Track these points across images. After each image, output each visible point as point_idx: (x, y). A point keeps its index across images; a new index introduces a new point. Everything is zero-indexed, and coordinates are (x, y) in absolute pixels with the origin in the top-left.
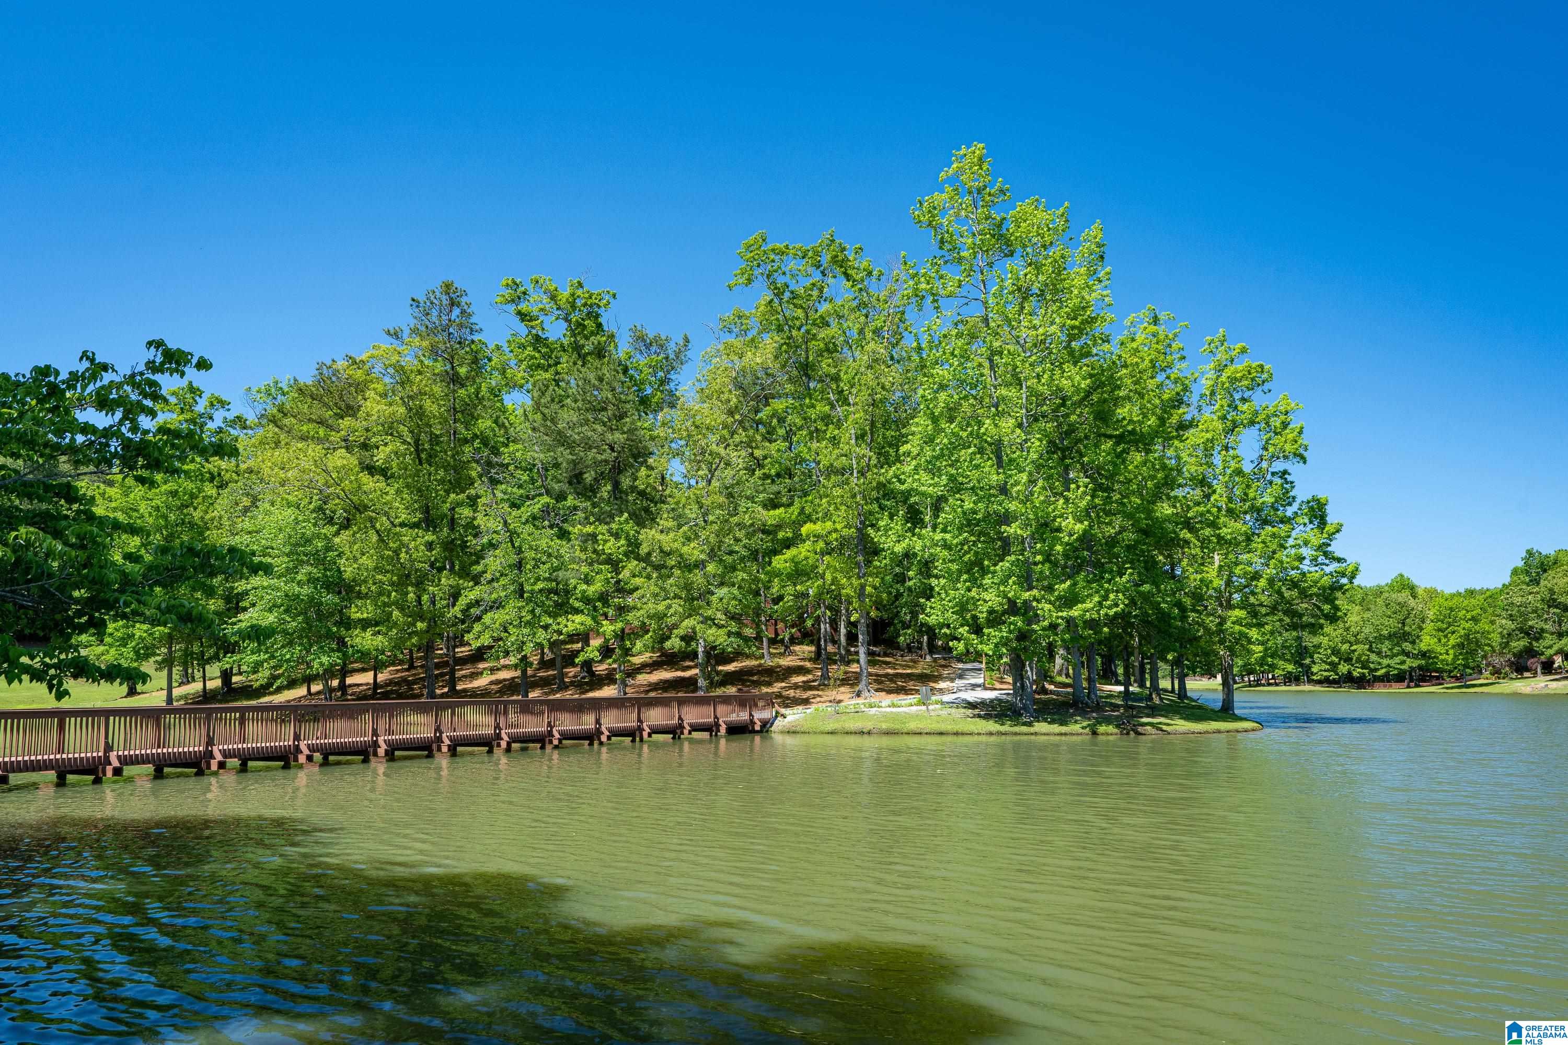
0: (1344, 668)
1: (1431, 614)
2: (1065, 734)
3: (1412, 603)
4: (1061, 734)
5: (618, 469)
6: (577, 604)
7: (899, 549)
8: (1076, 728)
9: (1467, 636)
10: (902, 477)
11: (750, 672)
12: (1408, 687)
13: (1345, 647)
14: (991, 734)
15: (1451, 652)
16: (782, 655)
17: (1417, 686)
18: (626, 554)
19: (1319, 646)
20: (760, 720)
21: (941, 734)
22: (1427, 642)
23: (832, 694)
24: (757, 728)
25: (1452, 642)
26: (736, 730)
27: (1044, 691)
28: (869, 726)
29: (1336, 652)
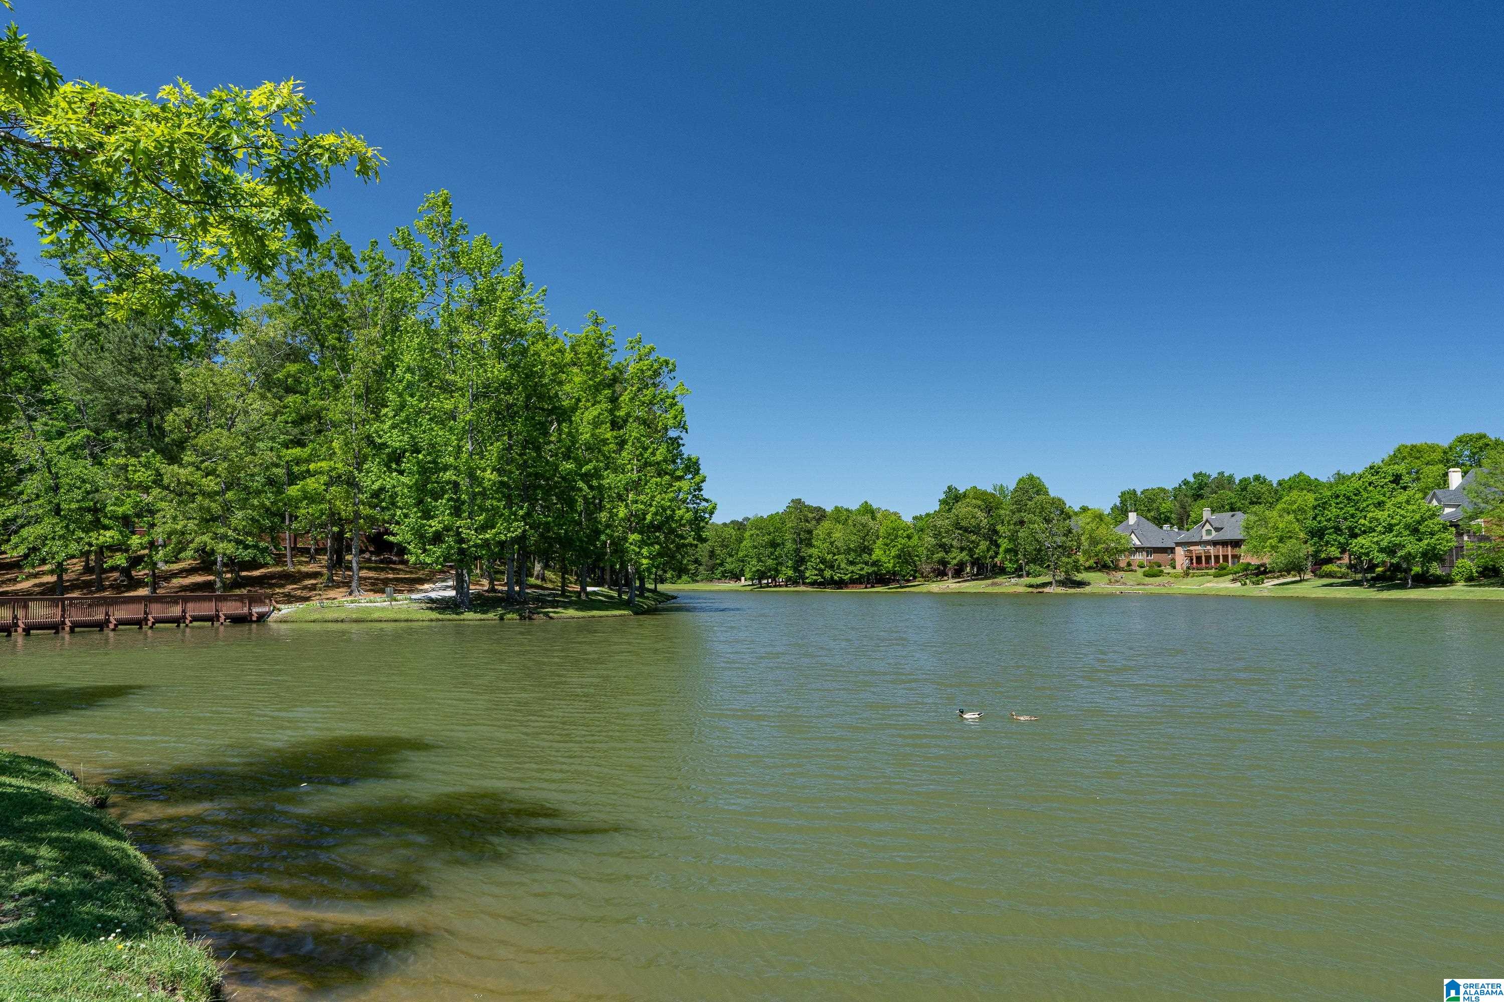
0: (828, 573)
1: (882, 532)
2: (483, 620)
3: (871, 523)
4: (481, 620)
5: (150, 411)
6: (106, 522)
7: (376, 486)
8: (491, 615)
9: (902, 550)
10: (381, 433)
11: (272, 576)
12: (866, 588)
13: (829, 557)
14: (432, 620)
15: (892, 561)
16: (308, 563)
17: (873, 587)
18: (154, 482)
19: (811, 556)
20: (256, 613)
21: (396, 621)
22: (877, 554)
23: (332, 594)
24: (254, 619)
25: (893, 554)
26: (238, 620)
27: (495, 591)
28: (343, 616)
29: (823, 561)
